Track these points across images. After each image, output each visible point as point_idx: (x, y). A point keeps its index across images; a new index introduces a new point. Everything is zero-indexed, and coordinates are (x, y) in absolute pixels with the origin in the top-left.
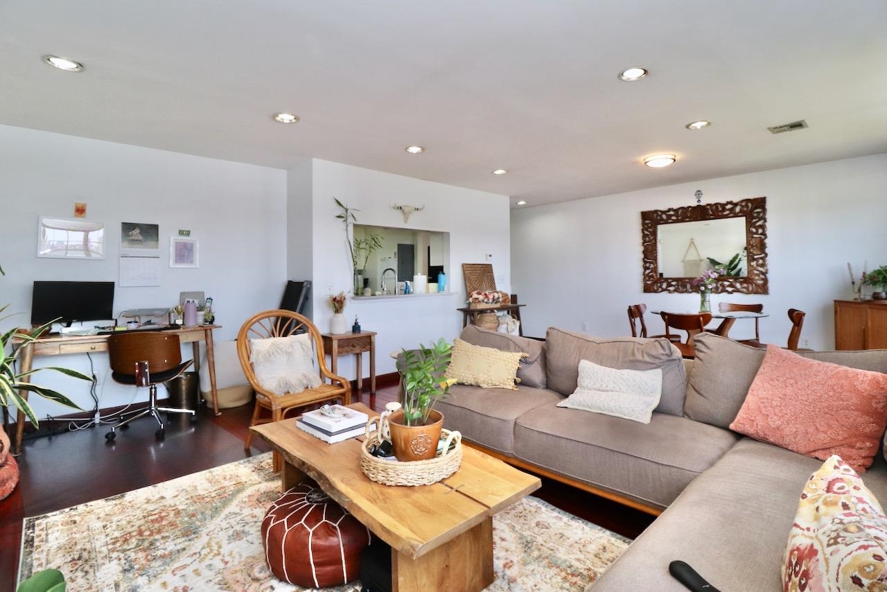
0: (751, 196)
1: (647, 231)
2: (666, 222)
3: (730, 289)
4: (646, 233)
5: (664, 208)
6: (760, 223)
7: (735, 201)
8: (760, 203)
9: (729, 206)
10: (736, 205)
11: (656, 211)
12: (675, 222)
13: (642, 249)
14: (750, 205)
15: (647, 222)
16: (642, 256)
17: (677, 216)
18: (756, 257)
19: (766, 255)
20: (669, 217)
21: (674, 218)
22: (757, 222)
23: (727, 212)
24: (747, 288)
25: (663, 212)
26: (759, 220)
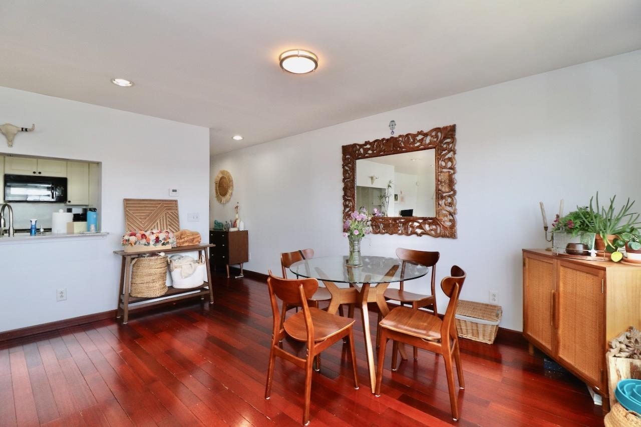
0: (441, 125)
1: (347, 166)
2: (364, 157)
3: (419, 231)
4: (347, 168)
5: (362, 142)
6: (450, 155)
7: (426, 131)
8: (449, 132)
9: (420, 137)
10: (426, 135)
11: (355, 145)
12: (371, 156)
13: (342, 185)
14: (439, 134)
15: (347, 157)
16: (342, 193)
17: (373, 150)
18: (444, 195)
19: (455, 192)
20: (366, 150)
21: (370, 152)
22: (446, 154)
23: (418, 144)
24: (435, 230)
25: (361, 146)
26: (449, 152)
